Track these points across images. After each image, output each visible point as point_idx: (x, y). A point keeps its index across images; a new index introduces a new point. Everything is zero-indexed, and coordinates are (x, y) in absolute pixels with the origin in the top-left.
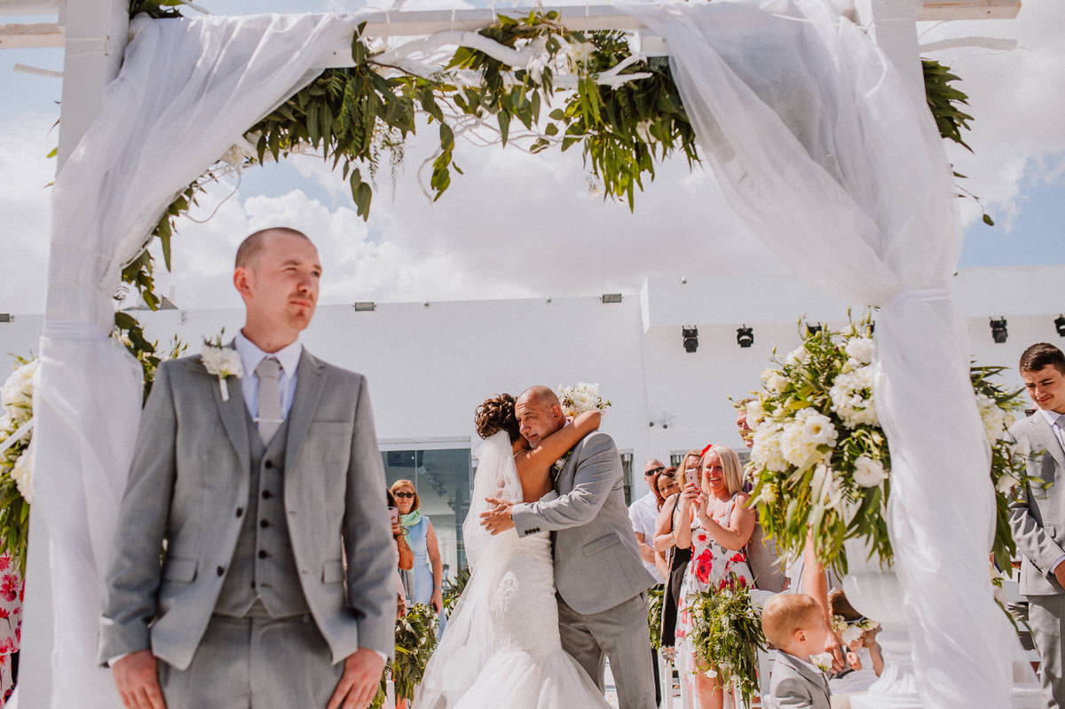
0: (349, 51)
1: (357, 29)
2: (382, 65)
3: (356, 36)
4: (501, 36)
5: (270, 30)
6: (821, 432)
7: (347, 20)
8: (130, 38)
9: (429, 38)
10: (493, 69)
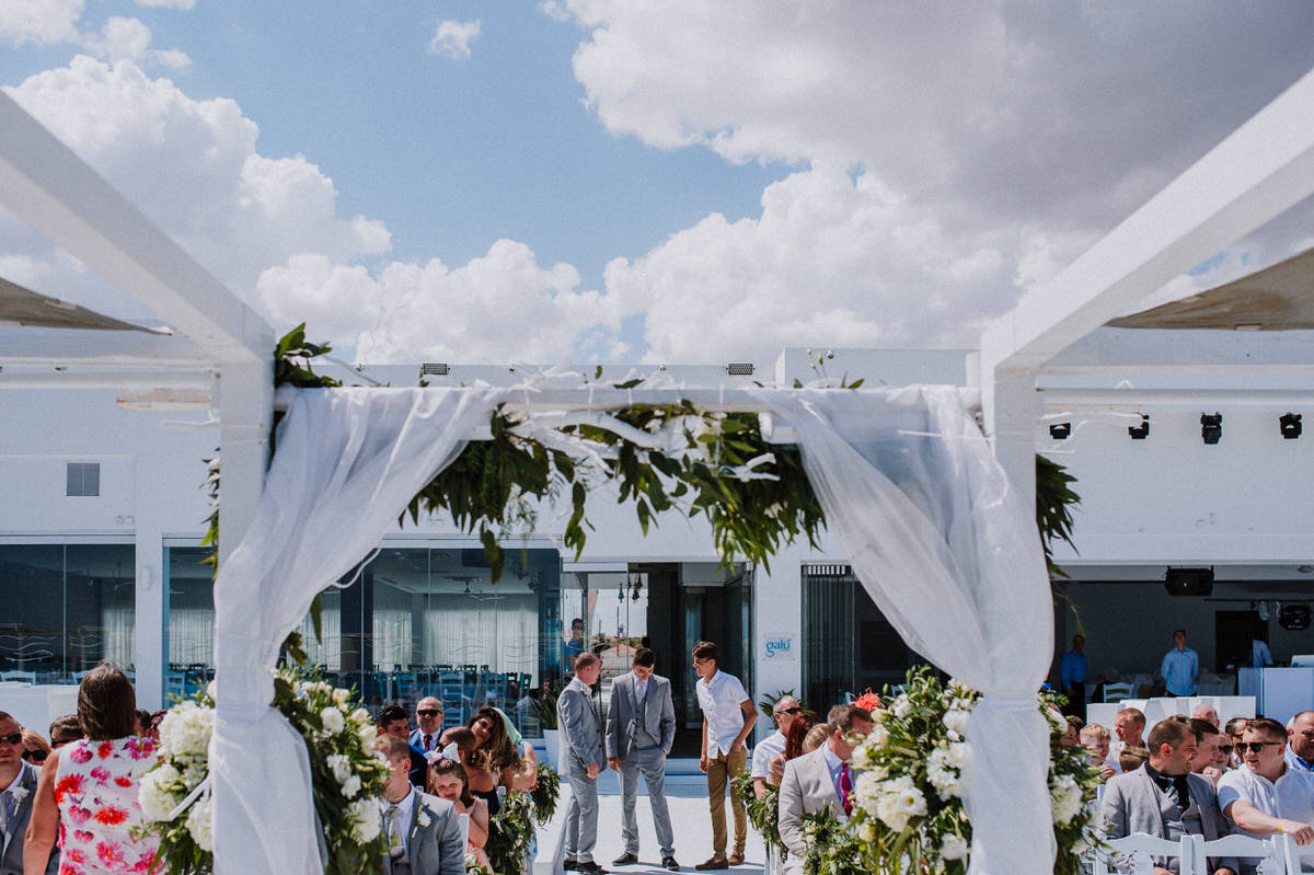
0: (488, 425)
1: (496, 408)
2: (516, 437)
3: (495, 414)
4: (633, 422)
5: (414, 412)
6: (914, 806)
7: (487, 398)
8: (278, 416)
10: (629, 448)
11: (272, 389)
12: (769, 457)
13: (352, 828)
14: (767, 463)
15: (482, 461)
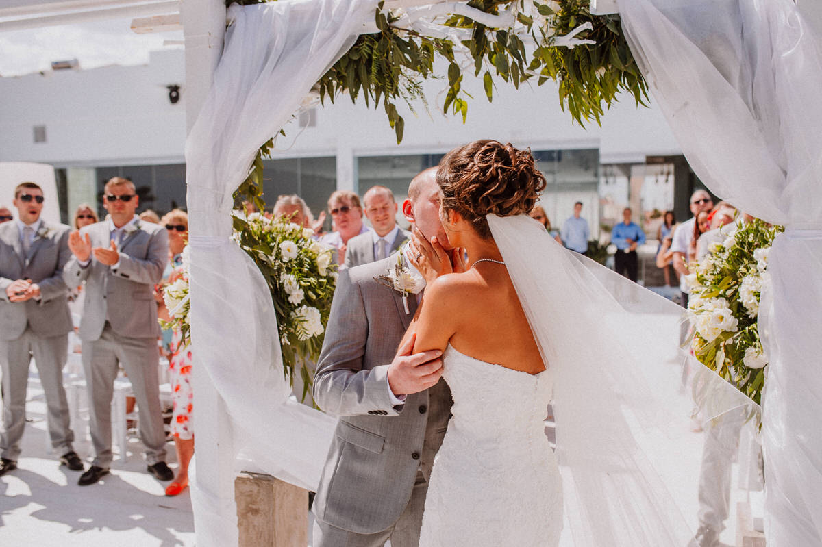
0: (374, 23)
1: (378, 6)
2: (400, 29)
3: (378, 11)
4: (483, 7)
6: (725, 323)
8: (228, 27)
9: (432, 7)
10: (480, 30)
11: (225, 6)
12: (588, 25)
13: (296, 326)
14: (586, 30)
15: (372, 49)
